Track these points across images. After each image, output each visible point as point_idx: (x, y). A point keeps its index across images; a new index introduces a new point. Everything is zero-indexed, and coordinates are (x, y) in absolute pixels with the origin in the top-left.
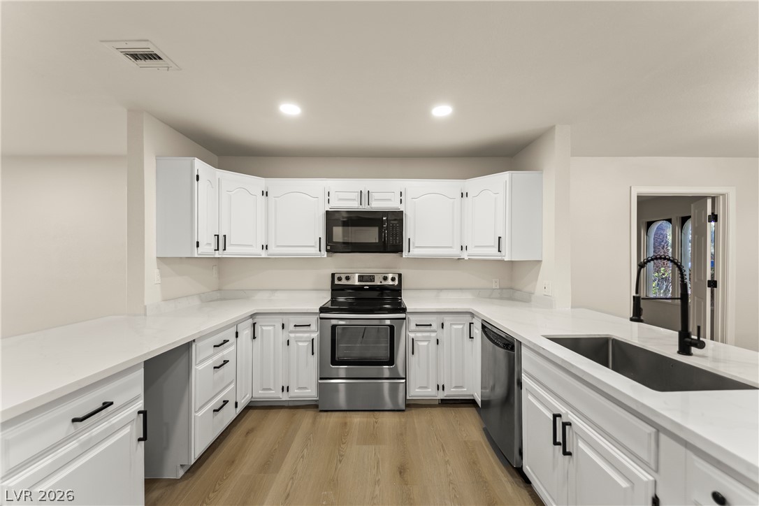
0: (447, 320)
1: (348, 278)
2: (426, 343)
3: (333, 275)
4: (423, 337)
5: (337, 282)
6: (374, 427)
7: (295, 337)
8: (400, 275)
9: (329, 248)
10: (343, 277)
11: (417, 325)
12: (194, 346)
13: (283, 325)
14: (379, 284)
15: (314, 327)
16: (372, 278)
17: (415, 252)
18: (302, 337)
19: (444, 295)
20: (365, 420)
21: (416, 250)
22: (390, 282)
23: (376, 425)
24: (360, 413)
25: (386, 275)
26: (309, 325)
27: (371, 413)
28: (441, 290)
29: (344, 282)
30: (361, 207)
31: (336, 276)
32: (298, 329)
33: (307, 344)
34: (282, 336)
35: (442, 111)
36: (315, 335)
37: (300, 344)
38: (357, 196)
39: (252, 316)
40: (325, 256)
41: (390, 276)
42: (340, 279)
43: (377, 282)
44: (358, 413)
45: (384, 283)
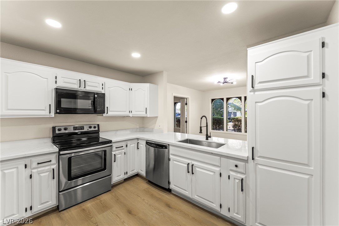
0: (129, 143)
1: (65, 129)
2: (120, 155)
3: (54, 128)
4: (119, 152)
5: (57, 132)
7: (38, 171)
8: (98, 125)
9: (58, 111)
10: (62, 128)
11: (116, 148)
13: (25, 165)
14: (87, 130)
15: (54, 161)
16: (82, 128)
18: (43, 170)
19: (119, 133)
20: (93, 203)
21: (110, 112)
22: (92, 129)
23: (102, 202)
24: (88, 201)
25: (91, 126)
26: (51, 161)
27: (94, 198)
28: (117, 130)
29: (63, 131)
30: (79, 88)
31: (57, 129)
32: (40, 165)
33: (49, 175)
34: (25, 173)
35: (136, 55)
36: (55, 167)
37: (42, 175)
40: (53, 116)
41: (93, 126)
42: (59, 130)
43: (86, 129)
44: (86, 202)
45: (90, 130)
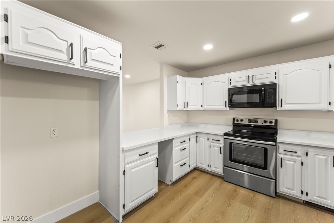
0: (311, 152)
1: (242, 121)
2: (292, 163)
3: (234, 119)
4: (290, 159)
5: (235, 122)
6: (252, 199)
7: (213, 145)
8: (276, 121)
9: (230, 105)
10: (239, 120)
11: (284, 150)
12: (173, 141)
13: (208, 139)
15: (221, 142)
16: (256, 121)
17: (285, 107)
18: (216, 145)
20: (247, 193)
22: (268, 124)
23: (253, 198)
25: (266, 120)
26: (219, 141)
27: (252, 191)
29: (240, 122)
30: (248, 84)
31: (235, 119)
32: (214, 141)
33: (218, 149)
34: (208, 143)
36: (222, 146)
37: (215, 148)
38: (246, 78)
39: (196, 133)
40: (229, 109)
41: (268, 121)
42: (237, 121)
43: (260, 123)
44: (244, 188)
45: (264, 124)
